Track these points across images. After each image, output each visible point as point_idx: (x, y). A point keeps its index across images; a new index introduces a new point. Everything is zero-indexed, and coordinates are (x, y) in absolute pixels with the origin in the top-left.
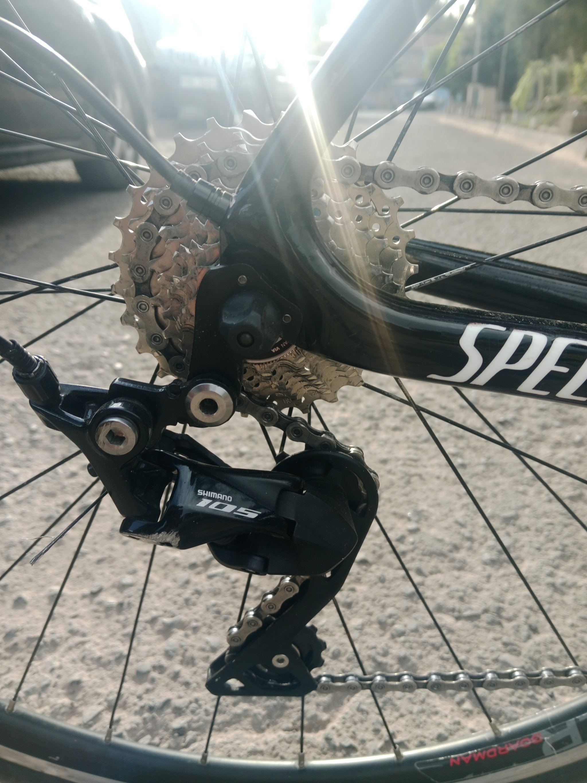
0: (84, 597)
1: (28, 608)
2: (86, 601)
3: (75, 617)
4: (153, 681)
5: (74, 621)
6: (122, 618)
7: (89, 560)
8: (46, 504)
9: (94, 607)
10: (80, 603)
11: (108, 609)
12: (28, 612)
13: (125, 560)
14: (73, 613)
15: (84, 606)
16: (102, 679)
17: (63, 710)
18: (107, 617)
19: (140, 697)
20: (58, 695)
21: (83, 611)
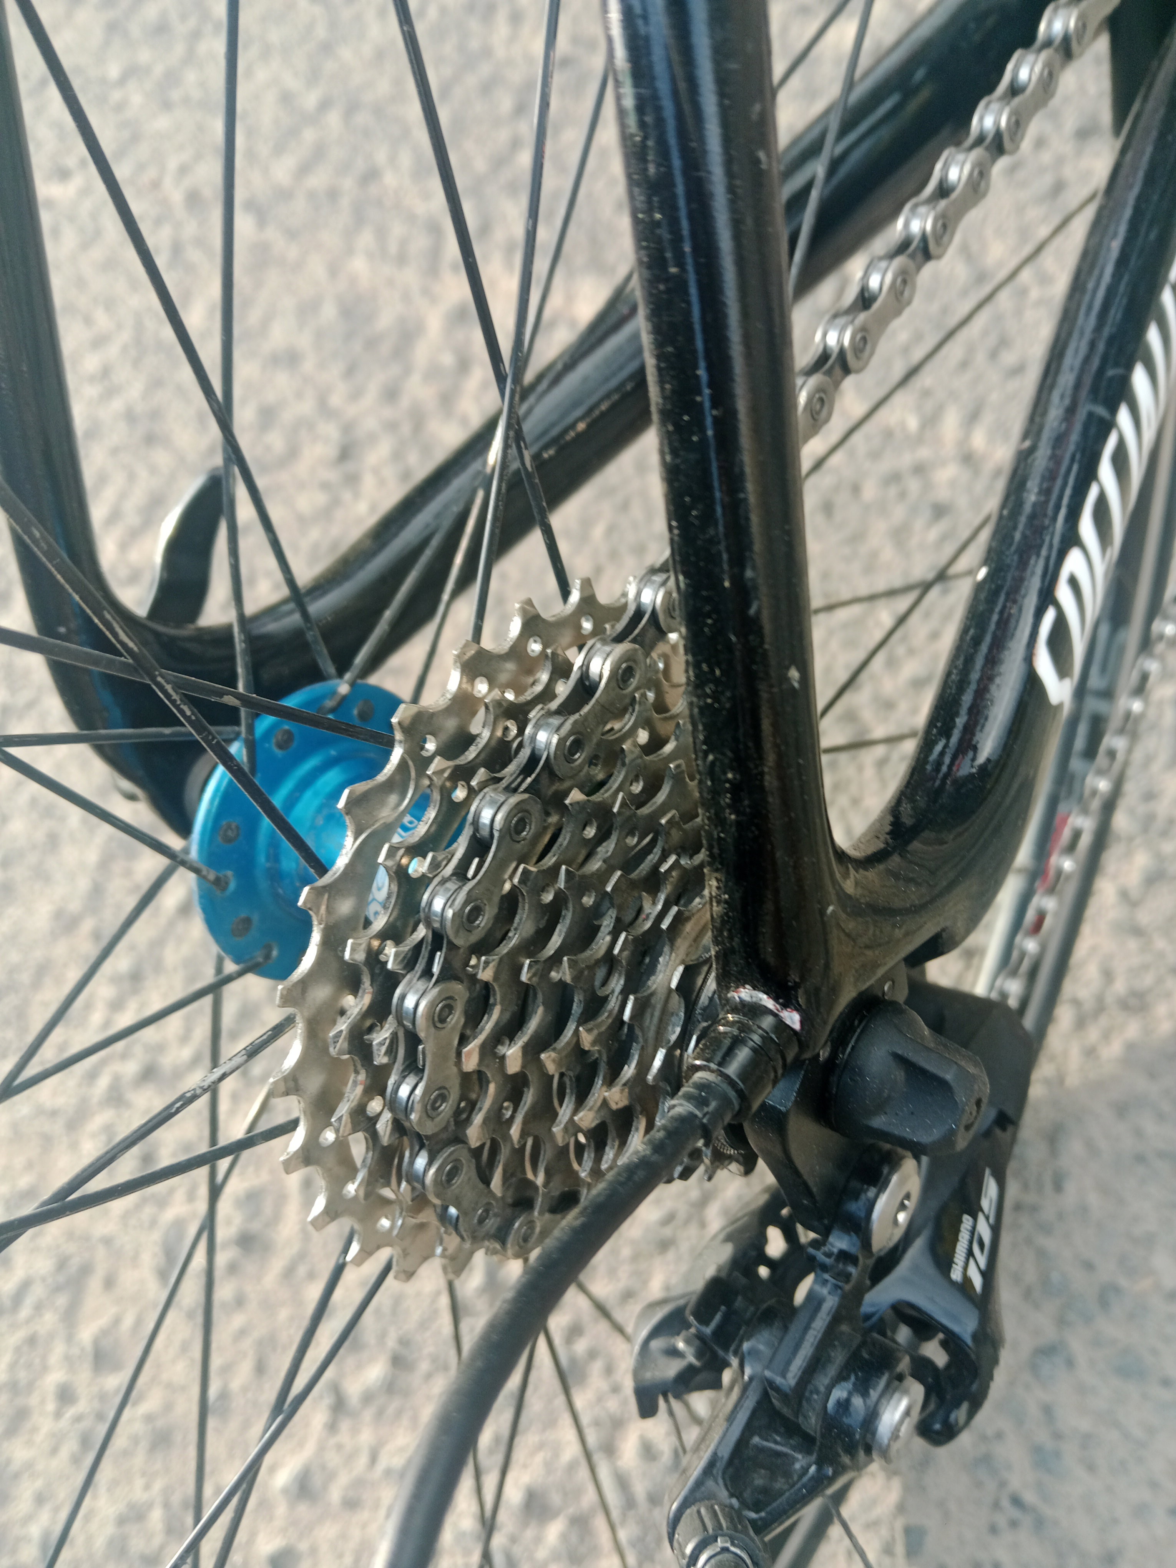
0: (332, 1427)
1: (303, 1546)
2: (345, 1425)
3: (374, 1458)
4: (592, 1354)
5: (384, 1462)
6: (424, 1366)
7: (245, 1389)
8: (39, 1438)
9: (368, 1415)
10: (344, 1436)
11: (390, 1387)
12: (314, 1551)
13: (283, 1314)
14: (363, 1461)
15: (355, 1431)
16: (541, 1446)
17: (574, 1538)
18: (406, 1393)
19: (616, 1389)
20: (538, 1540)
21: (366, 1437)
